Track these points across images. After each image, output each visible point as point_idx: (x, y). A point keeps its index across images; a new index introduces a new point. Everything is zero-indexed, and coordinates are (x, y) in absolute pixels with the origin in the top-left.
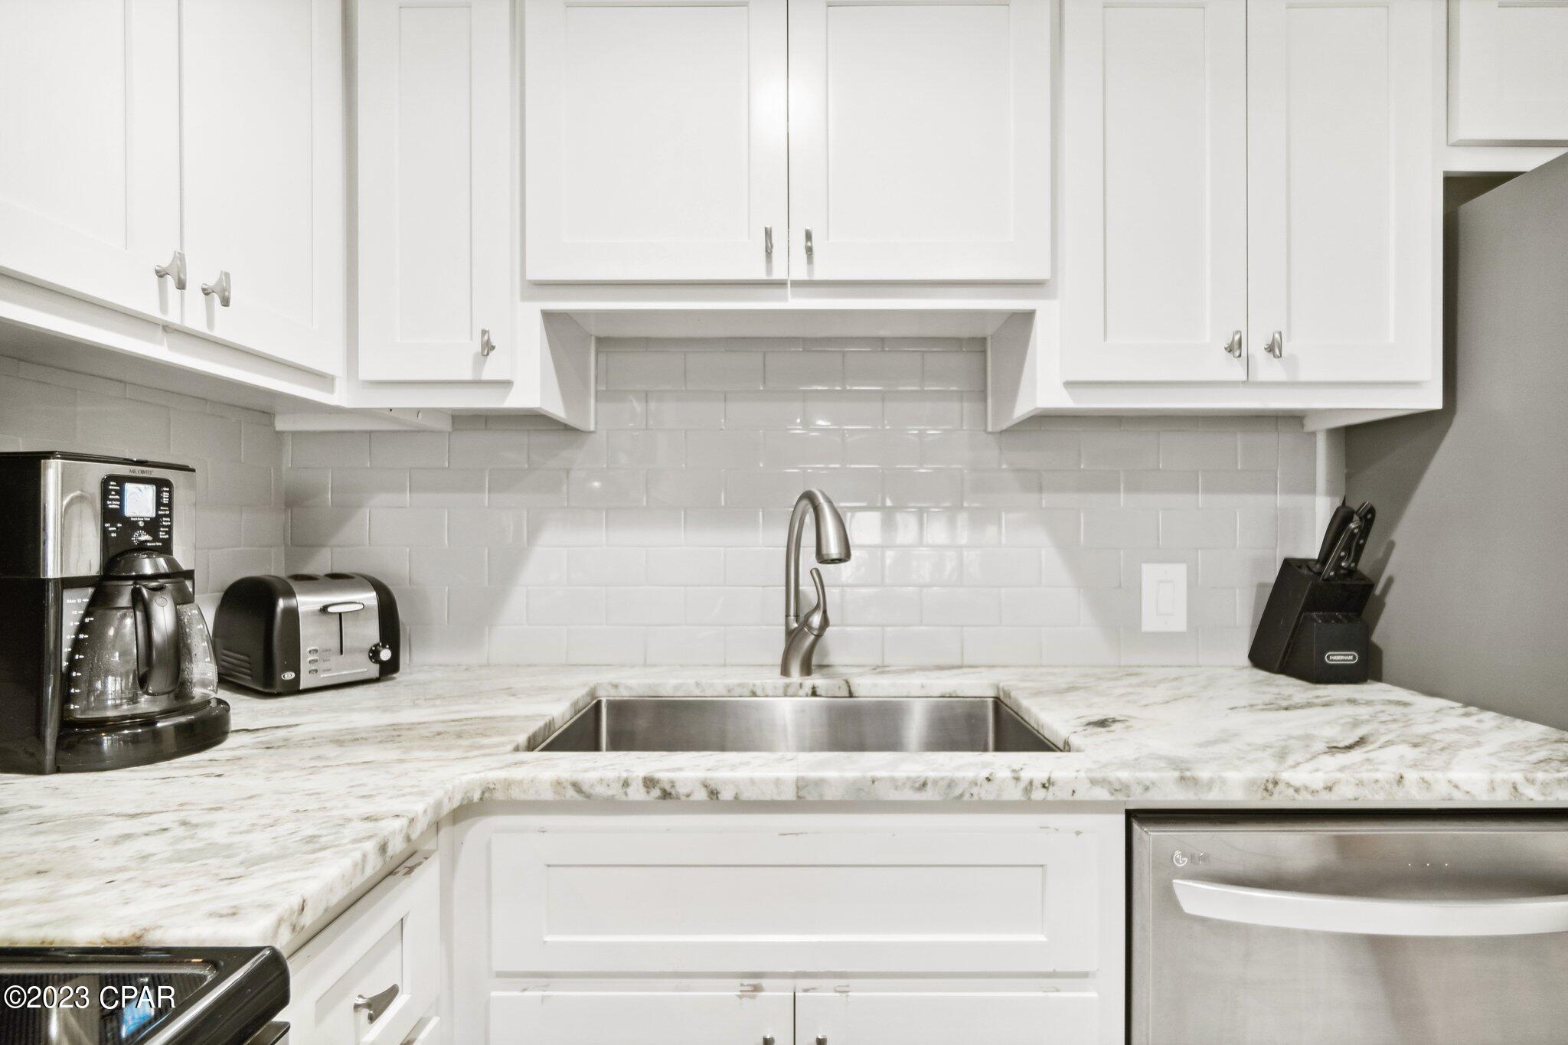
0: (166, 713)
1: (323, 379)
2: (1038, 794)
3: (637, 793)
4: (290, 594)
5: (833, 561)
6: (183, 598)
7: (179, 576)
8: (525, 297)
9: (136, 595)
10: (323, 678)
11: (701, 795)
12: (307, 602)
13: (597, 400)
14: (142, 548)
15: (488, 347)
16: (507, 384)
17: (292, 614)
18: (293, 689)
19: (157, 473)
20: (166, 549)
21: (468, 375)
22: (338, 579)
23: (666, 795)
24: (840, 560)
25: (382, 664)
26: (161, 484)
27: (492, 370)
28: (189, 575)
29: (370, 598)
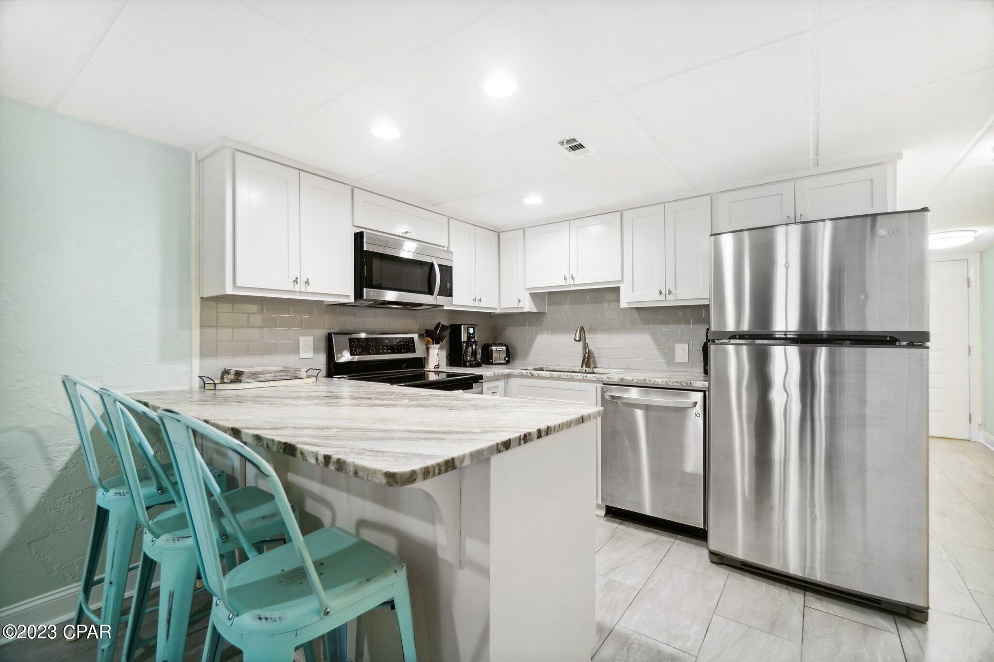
0: (474, 361)
1: (495, 309)
2: (585, 378)
3: (529, 374)
4: (491, 347)
5: (577, 341)
6: (476, 345)
7: (475, 342)
8: (526, 291)
9: (471, 344)
10: (497, 362)
11: (537, 375)
12: (494, 348)
13: (548, 305)
14: (472, 337)
15: (519, 301)
16: (523, 307)
17: (492, 350)
18: (491, 364)
19: (473, 326)
20: (474, 338)
21: (517, 307)
22: (500, 345)
23: (532, 375)
24: (578, 341)
25: (506, 361)
26: (474, 328)
27: (521, 305)
28: (477, 342)
29: (504, 348)
